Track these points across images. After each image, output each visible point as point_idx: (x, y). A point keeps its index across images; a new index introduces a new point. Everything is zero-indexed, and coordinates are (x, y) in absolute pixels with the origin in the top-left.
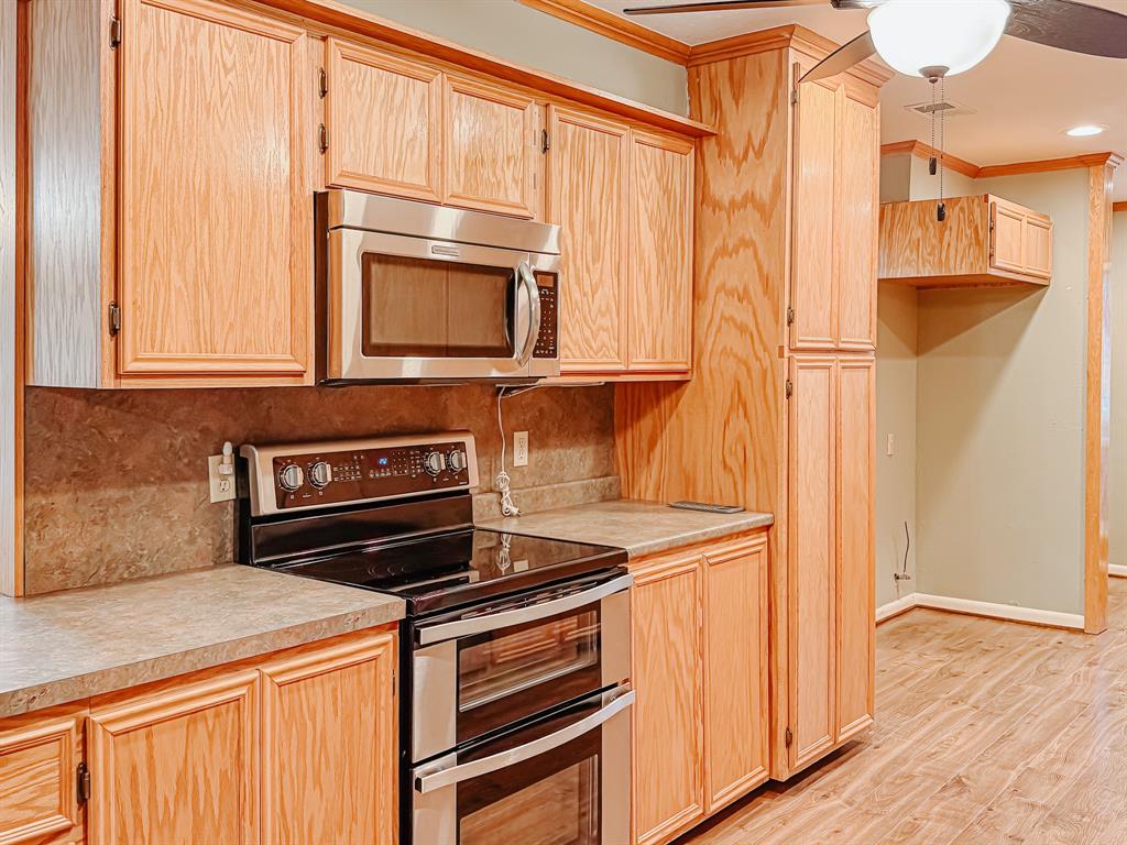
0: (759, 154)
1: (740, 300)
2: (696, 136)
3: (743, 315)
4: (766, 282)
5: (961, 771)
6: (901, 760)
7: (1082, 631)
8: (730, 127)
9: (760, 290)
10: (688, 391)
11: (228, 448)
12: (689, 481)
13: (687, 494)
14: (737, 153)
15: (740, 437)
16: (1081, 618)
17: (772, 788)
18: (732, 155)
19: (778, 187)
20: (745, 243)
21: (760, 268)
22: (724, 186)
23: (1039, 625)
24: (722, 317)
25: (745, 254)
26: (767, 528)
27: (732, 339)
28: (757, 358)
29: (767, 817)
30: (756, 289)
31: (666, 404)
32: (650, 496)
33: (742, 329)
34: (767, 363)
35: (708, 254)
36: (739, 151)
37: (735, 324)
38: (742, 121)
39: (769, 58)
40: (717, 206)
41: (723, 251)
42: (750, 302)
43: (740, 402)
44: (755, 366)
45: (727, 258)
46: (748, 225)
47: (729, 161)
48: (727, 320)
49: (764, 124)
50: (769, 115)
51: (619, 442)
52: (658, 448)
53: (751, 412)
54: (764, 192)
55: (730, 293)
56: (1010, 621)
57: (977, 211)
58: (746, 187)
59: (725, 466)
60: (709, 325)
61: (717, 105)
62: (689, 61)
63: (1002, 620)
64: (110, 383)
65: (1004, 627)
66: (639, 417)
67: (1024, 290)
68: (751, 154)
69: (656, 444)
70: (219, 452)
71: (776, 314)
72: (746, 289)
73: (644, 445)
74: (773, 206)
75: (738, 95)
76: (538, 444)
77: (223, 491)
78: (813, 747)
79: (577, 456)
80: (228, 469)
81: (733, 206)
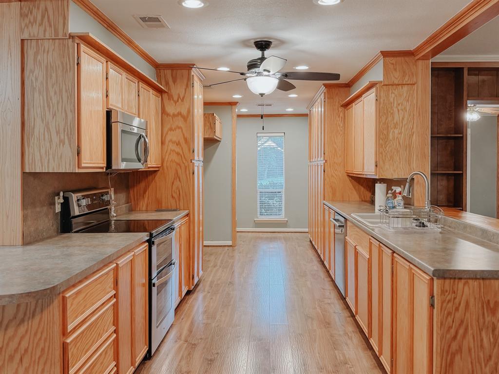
0: (182, 100)
1: (177, 145)
3: (178, 149)
4: (186, 140)
5: (229, 280)
6: (212, 282)
7: (231, 246)
8: (172, 91)
9: (184, 142)
10: (159, 173)
11: (61, 194)
12: (159, 202)
13: (159, 207)
14: (175, 99)
15: (178, 188)
16: (231, 242)
17: (189, 293)
18: (173, 100)
19: (189, 112)
20: (180, 128)
21: (184, 135)
22: (171, 109)
23: (219, 246)
24: (171, 150)
25: (178, 131)
26: (188, 215)
27: (174, 157)
28: (183, 163)
29: (191, 300)
30: (182, 141)
31: (150, 178)
32: (144, 208)
33: (178, 154)
34: (186, 164)
35: (166, 129)
36: (176, 98)
37: (175, 152)
38: (177, 90)
39: (185, 72)
40: (168, 115)
41: (171, 129)
42: (180, 145)
43: (177, 176)
44: (183, 165)
45: (172, 132)
46: (180, 122)
47: (172, 102)
48: (172, 151)
49: (184, 92)
50: (186, 90)
51: (131, 192)
52: (147, 193)
53: (181, 179)
54: (184, 112)
55: (173, 142)
56: (211, 246)
57: (211, 118)
58: (178, 110)
59: (172, 197)
60: (166, 153)
61: (167, 84)
62: (157, 67)
63: (208, 246)
64: (77, 171)
65: (210, 248)
66: (139, 183)
67: (218, 141)
68: (180, 100)
69: (146, 191)
70: (58, 194)
71: (189, 150)
72: (179, 142)
73: (142, 192)
74: (187, 117)
75: (174, 81)
76: (115, 192)
77: (58, 208)
78: (196, 280)
79: (122, 196)
80: (62, 201)
81: (174, 116)
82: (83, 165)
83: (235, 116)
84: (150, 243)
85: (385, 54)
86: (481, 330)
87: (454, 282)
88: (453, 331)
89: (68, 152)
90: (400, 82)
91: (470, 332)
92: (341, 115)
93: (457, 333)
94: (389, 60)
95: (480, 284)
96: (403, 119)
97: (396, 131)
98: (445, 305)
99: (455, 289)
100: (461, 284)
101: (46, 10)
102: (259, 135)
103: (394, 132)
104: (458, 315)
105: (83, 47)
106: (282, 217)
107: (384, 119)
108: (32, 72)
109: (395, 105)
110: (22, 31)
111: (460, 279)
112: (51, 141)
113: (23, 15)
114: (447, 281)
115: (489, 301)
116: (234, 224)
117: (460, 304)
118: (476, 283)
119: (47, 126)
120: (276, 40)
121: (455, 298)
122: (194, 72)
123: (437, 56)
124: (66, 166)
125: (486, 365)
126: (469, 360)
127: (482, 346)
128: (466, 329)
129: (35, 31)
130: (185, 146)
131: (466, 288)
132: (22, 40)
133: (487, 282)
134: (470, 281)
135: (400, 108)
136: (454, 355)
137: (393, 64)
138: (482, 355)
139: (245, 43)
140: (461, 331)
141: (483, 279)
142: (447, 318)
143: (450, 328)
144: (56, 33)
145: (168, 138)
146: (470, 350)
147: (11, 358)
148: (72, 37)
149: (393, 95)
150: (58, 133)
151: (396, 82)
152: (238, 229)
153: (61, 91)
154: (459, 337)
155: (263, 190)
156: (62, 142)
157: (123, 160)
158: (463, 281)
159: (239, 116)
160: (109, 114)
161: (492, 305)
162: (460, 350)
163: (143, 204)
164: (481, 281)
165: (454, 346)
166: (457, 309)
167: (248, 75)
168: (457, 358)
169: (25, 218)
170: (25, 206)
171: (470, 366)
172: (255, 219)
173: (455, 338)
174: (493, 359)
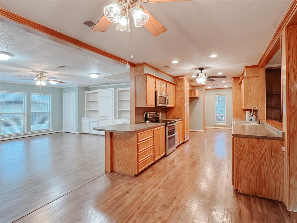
0: (181, 86)
2: (175, 84)
3: (180, 101)
10: (174, 108)
12: (174, 116)
15: (180, 112)
16: (203, 131)
17: (183, 143)
20: (180, 94)
21: (181, 97)
22: (178, 89)
23: (199, 132)
24: (178, 101)
26: (183, 120)
30: (181, 99)
31: (172, 109)
33: (180, 102)
34: (182, 105)
36: (179, 86)
38: (179, 84)
40: (177, 91)
41: (178, 95)
43: (180, 109)
46: (180, 93)
50: (182, 83)
51: (167, 113)
54: (182, 90)
55: (179, 99)
58: (180, 89)
59: (178, 115)
60: (176, 102)
61: (177, 82)
62: (174, 78)
64: (146, 106)
66: (169, 110)
67: (198, 98)
70: (145, 113)
74: (182, 91)
75: (179, 81)
76: (162, 113)
77: (145, 116)
78: (186, 140)
79: (164, 114)
80: (145, 114)
81: (179, 91)
82: (148, 105)
83: (204, 90)
84: (166, 126)
85: (246, 67)
86: (249, 154)
87: (240, 139)
88: (239, 153)
89: (144, 102)
90: (253, 76)
91: (245, 154)
92: (239, 88)
93: (241, 154)
94: (248, 69)
95: (248, 140)
96: (254, 89)
97: (252, 93)
98: (237, 145)
99: (240, 140)
100: (242, 139)
101: (140, 69)
102: (216, 95)
103: (251, 93)
104: (241, 148)
105: (148, 76)
106: (225, 124)
107: (247, 89)
108: (137, 83)
109: (251, 84)
110: (135, 74)
111: (242, 137)
112: (141, 99)
113: (135, 70)
114: (237, 138)
115: (252, 145)
116: (205, 125)
117: (242, 145)
118: (247, 139)
119: (140, 96)
120: (205, 67)
121: (240, 143)
122: (184, 78)
123: (267, 66)
124: (144, 105)
125: (251, 164)
126: (245, 162)
127: (249, 158)
128: (244, 153)
129: (137, 74)
130: (182, 100)
131: (244, 140)
132: (135, 76)
133: (251, 139)
134: (245, 138)
135: (253, 85)
136: (240, 160)
137: (249, 70)
138: (249, 161)
139: (196, 69)
140: (242, 153)
141: (250, 138)
142: (237, 149)
143: (239, 152)
144: (142, 74)
145: (177, 98)
146: (245, 159)
147: (128, 146)
148: (145, 74)
149: (250, 81)
150: (142, 97)
151: (251, 76)
152: (206, 127)
153: (143, 88)
154: (242, 155)
155: (218, 114)
156: (143, 100)
157: (160, 104)
158: (243, 138)
159: (206, 89)
160: (156, 92)
161: (253, 146)
162: (242, 159)
163: (170, 117)
164: (249, 139)
165: (240, 157)
166: (241, 146)
167: (196, 78)
168: (241, 161)
169: (136, 118)
170: (136, 115)
171: (245, 164)
172: (215, 124)
173: (240, 155)
174: (254, 163)
